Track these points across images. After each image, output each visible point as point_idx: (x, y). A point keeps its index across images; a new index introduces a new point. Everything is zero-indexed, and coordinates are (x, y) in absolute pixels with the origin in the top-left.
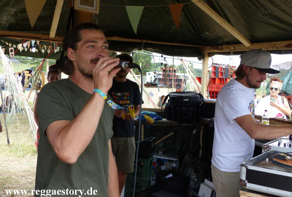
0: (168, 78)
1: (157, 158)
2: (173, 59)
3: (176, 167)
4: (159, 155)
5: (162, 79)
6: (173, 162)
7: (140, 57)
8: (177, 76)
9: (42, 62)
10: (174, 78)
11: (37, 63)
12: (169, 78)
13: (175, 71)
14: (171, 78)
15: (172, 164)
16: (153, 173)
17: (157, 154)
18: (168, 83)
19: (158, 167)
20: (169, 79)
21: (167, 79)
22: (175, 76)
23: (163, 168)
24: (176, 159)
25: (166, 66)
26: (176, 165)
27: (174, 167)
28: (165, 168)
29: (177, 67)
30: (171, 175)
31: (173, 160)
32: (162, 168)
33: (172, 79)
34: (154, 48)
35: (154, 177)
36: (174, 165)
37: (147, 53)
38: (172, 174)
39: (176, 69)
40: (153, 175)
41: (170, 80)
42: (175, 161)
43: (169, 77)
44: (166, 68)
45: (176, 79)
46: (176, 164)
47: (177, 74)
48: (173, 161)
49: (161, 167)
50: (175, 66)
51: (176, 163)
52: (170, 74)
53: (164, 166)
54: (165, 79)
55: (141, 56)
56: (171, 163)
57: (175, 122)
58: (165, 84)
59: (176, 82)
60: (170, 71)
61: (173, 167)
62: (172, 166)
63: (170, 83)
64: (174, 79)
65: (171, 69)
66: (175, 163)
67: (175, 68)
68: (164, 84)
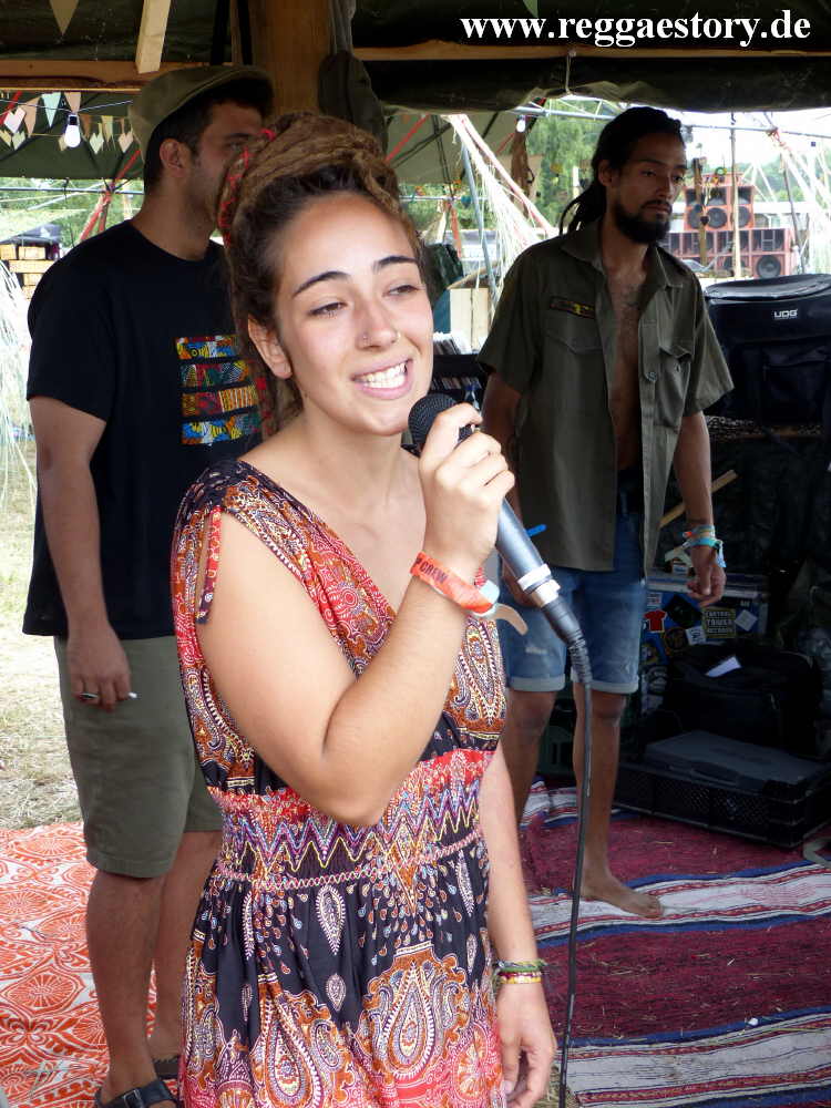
0: (715, 232)
1: (664, 592)
2: (732, 131)
3: (755, 626)
4: (674, 578)
5: (687, 236)
6: (739, 609)
7: (574, 136)
8: (759, 216)
9: (101, 197)
10: (745, 229)
11: (77, 203)
12: (723, 230)
13: (745, 193)
14: (728, 228)
15: (738, 614)
16: (650, 663)
17: (665, 576)
18: (717, 256)
19: (671, 632)
20: (722, 236)
21: (710, 236)
22: (746, 216)
23: (696, 635)
24: (754, 594)
25: (700, 168)
26: (755, 619)
27: (744, 631)
28: (703, 639)
29: (759, 173)
30: (732, 664)
31: (739, 599)
32: (690, 637)
33: (731, 234)
34: (619, 81)
35: (657, 678)
36: (746, 620)
37: (601, 113)
38: (740, 661)
39: (752, 183)
40: (652, 670)
41: (725, 239)
42: (748, 604)
43: (720, 227)
44: (698, 181)
45: (757, 234)
46: (757, 615)
47: (757, 207)
48: (742, 604)
49: (687, 631)
50: (745, 169)
51: (753, 610)
52: (722, 207)
53: (700, 629)
54: (696, 234)
55: (576, 131)
56: (733, 611)
57: (741, 422)
58: (698, 260)
59: (754, 249)
60: (718, 194)
61: (740, 631)
62: (738, 627)
63: (724, 254)
64: (744, 236)
65: (727, 184)
66: (748, 609)
67: (749, 178)
68: (694, 259)
